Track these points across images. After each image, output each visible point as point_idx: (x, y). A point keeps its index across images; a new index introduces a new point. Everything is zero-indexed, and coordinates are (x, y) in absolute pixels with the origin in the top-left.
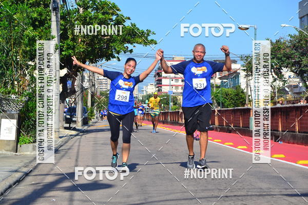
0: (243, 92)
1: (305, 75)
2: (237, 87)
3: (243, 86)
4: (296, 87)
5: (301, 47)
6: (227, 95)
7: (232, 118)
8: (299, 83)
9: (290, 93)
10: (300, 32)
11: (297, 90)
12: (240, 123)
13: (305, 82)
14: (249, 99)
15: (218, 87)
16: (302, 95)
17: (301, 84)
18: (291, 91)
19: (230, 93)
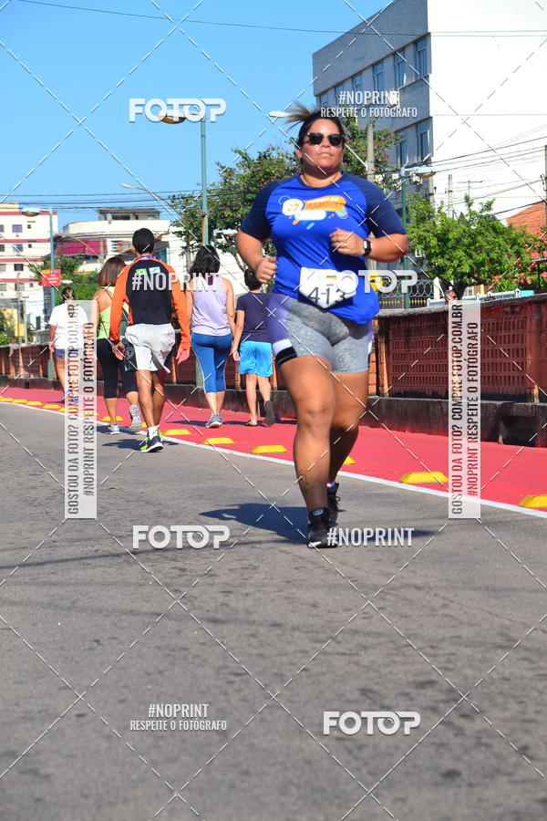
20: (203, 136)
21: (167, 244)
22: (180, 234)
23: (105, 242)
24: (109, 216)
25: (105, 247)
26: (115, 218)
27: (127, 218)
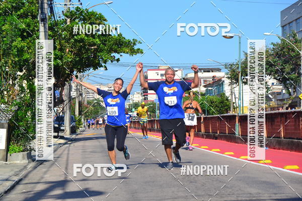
0: (227, 100)
1: (288, 82)
2: (222, 94)
3: (228, 94)
4: (279, 94)
5: (284, 55)
6: (212, 103)
7: (217, 125)
8: (282, 90)
9: (273, 100)
10: (282, 40)
11: (280, 97)
12: (226, 130)
13: (288, 89)
14: (234, 106)
15: (203, 95)
16: (285, 102)
17: (284, 91)
18: (274, 98)
19: (215, 100)
20: (240, 43)
21: (224, 81)
22: (229, 78)
23: (201, 80)
24: (202, 71)
25: (200, 82)
26: (204, 72)
27: (209, 72)
